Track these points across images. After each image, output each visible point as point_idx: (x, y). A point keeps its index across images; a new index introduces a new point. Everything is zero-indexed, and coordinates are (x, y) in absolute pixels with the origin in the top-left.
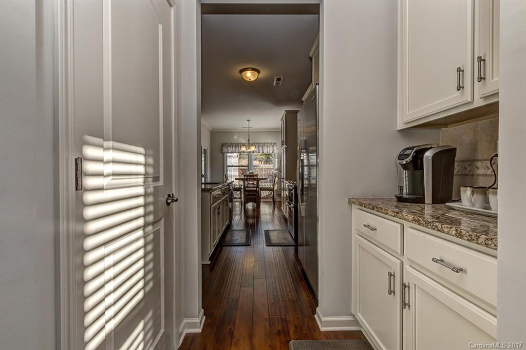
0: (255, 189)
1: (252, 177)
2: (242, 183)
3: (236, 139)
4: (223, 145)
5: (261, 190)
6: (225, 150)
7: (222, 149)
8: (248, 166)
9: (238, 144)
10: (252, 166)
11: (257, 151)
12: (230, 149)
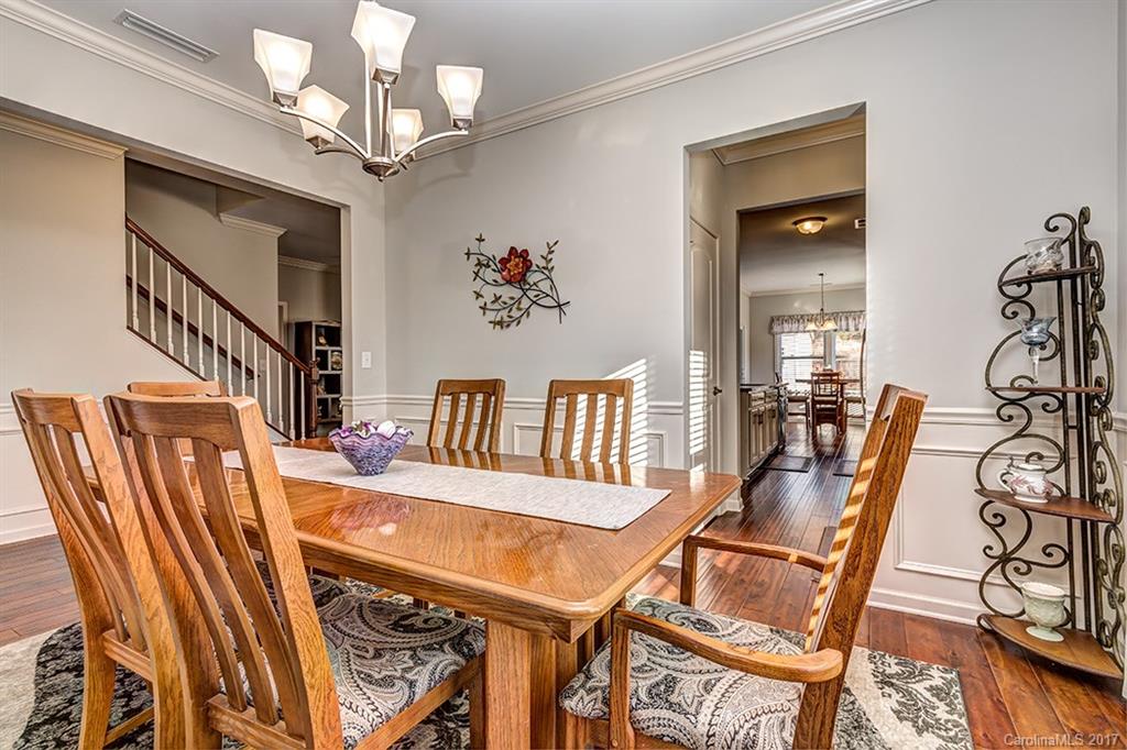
0: (834, 399)
1: (829, 377)
2: (808, 387)
3: (797, 307)
4: (772, 320)
5: (848, 402)
6: (776, 329)
7: (771, 328)
8: (824, 357)
9: (802, 316)
10: (833, 358)
11: (844, 327)
12: (787, 327)
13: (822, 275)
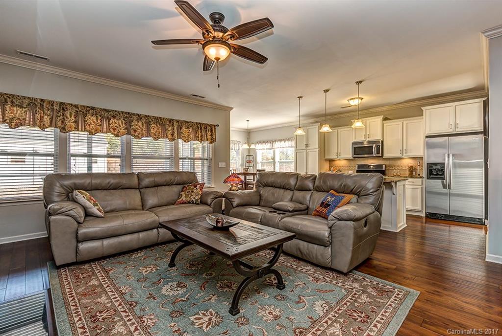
13: (248, 121)
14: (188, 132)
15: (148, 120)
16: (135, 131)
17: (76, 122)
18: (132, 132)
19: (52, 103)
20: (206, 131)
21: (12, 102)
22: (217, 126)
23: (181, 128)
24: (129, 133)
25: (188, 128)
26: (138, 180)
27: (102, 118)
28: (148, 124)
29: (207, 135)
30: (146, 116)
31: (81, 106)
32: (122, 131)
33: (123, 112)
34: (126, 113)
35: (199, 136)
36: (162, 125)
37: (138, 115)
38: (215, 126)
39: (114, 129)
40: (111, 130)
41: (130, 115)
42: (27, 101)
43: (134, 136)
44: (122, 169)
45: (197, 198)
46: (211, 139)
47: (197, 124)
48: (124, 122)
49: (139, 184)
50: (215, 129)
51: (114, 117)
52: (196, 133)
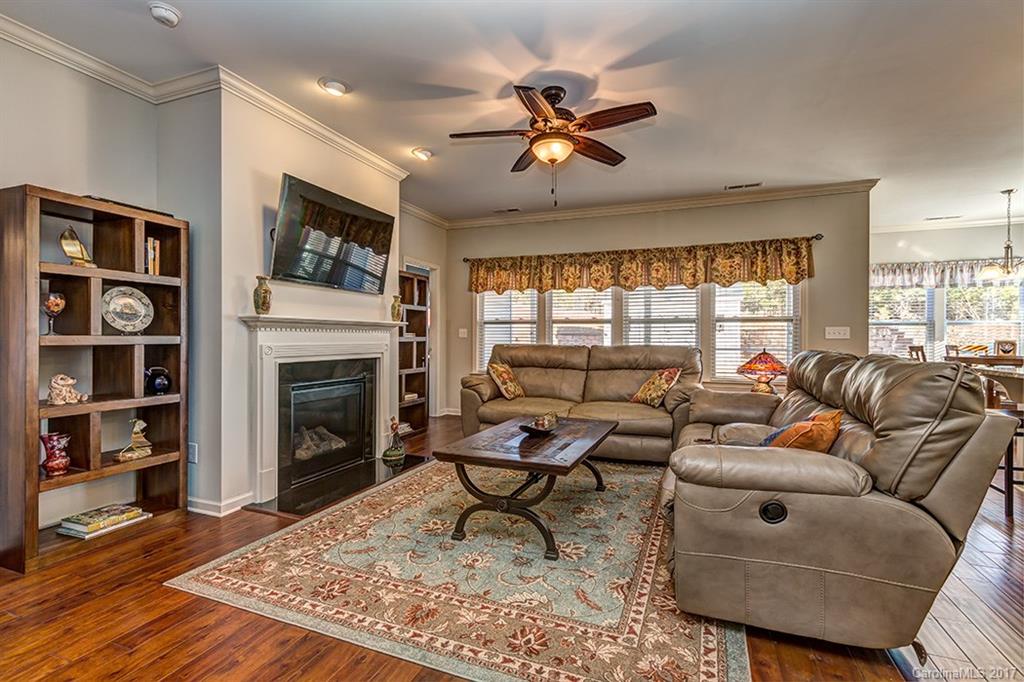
13: (1009, 192)
14: (731, 266)
15: (648, 257)
16: (626, 279)
17: (553, 278)
18: (622, 281)
19: (529, 259)
20: (781, 255)
21: (499, 266)
22: (818, 237)
23: (713, 260)
24: (617, 283)
25: (731, 257)
26: (589, 357)
27: (582, 266)
28: (648, 264)
29: (781, 265)
30: (644, 251)
31: (559, 256)
32: (608, 281)
33: (608, 253)
34: (613, 252)
35: (759, 270)
36: (674, 261)
37: (630, 251)
38: (808, 240)
39: (597, 281)
40: (593, 282)
41: (619, 254)
42: (509, 263)
43: (624, 287)
44: (612, 342)
45: (654, 395)
46: (797, 273)
47: (754, 246)
48: (610, 266)
49: (588, 362)
50: (809, 247)
51: (597, 262)
52: (752, 263)
